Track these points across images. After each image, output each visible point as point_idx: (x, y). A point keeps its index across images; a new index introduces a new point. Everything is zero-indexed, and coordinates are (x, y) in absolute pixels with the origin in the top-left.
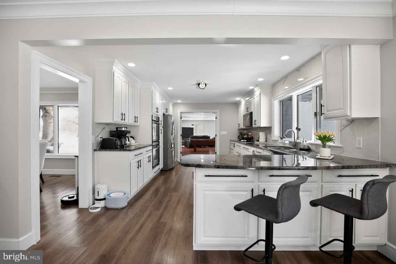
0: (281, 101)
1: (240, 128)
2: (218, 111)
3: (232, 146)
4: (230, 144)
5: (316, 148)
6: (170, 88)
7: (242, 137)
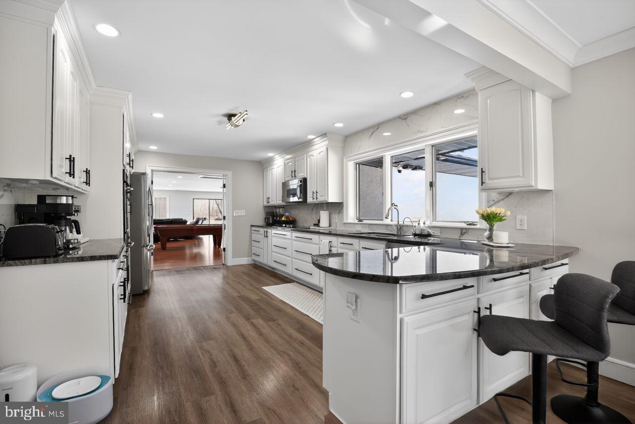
0: (357, 164)
1: (269, 204)
2: (229, 173)
3: (257, 237)
4: (251, 233)
5: (441, 232)
7: (273, 219)
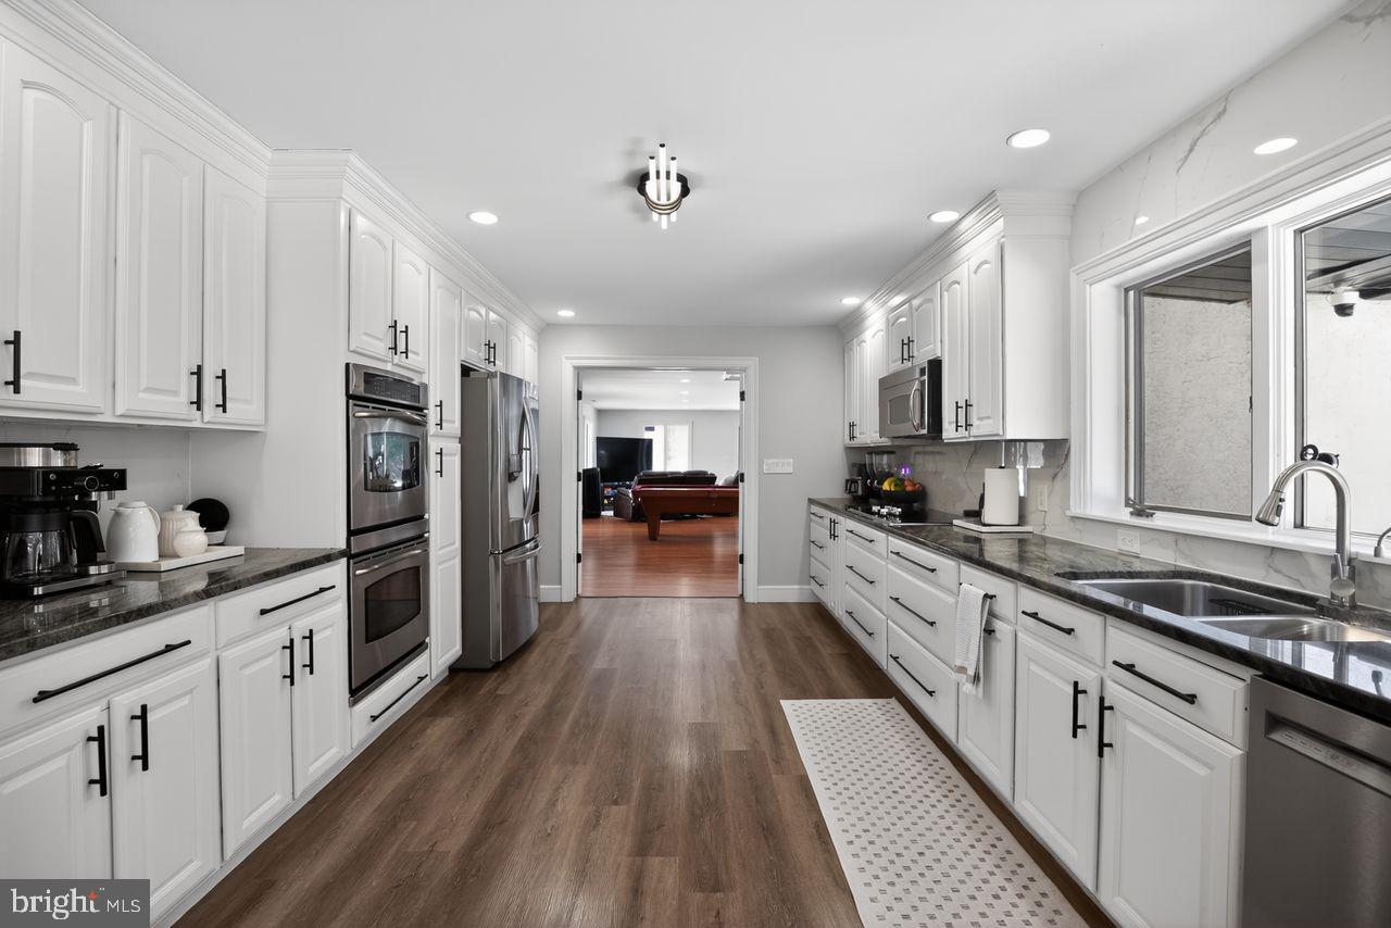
0: (1127, 290)
1: (856, 443)
2: (752, 363)
3: (820, 532)
4: (809, 521)
6: (484, 218)
7: (864, 484)
